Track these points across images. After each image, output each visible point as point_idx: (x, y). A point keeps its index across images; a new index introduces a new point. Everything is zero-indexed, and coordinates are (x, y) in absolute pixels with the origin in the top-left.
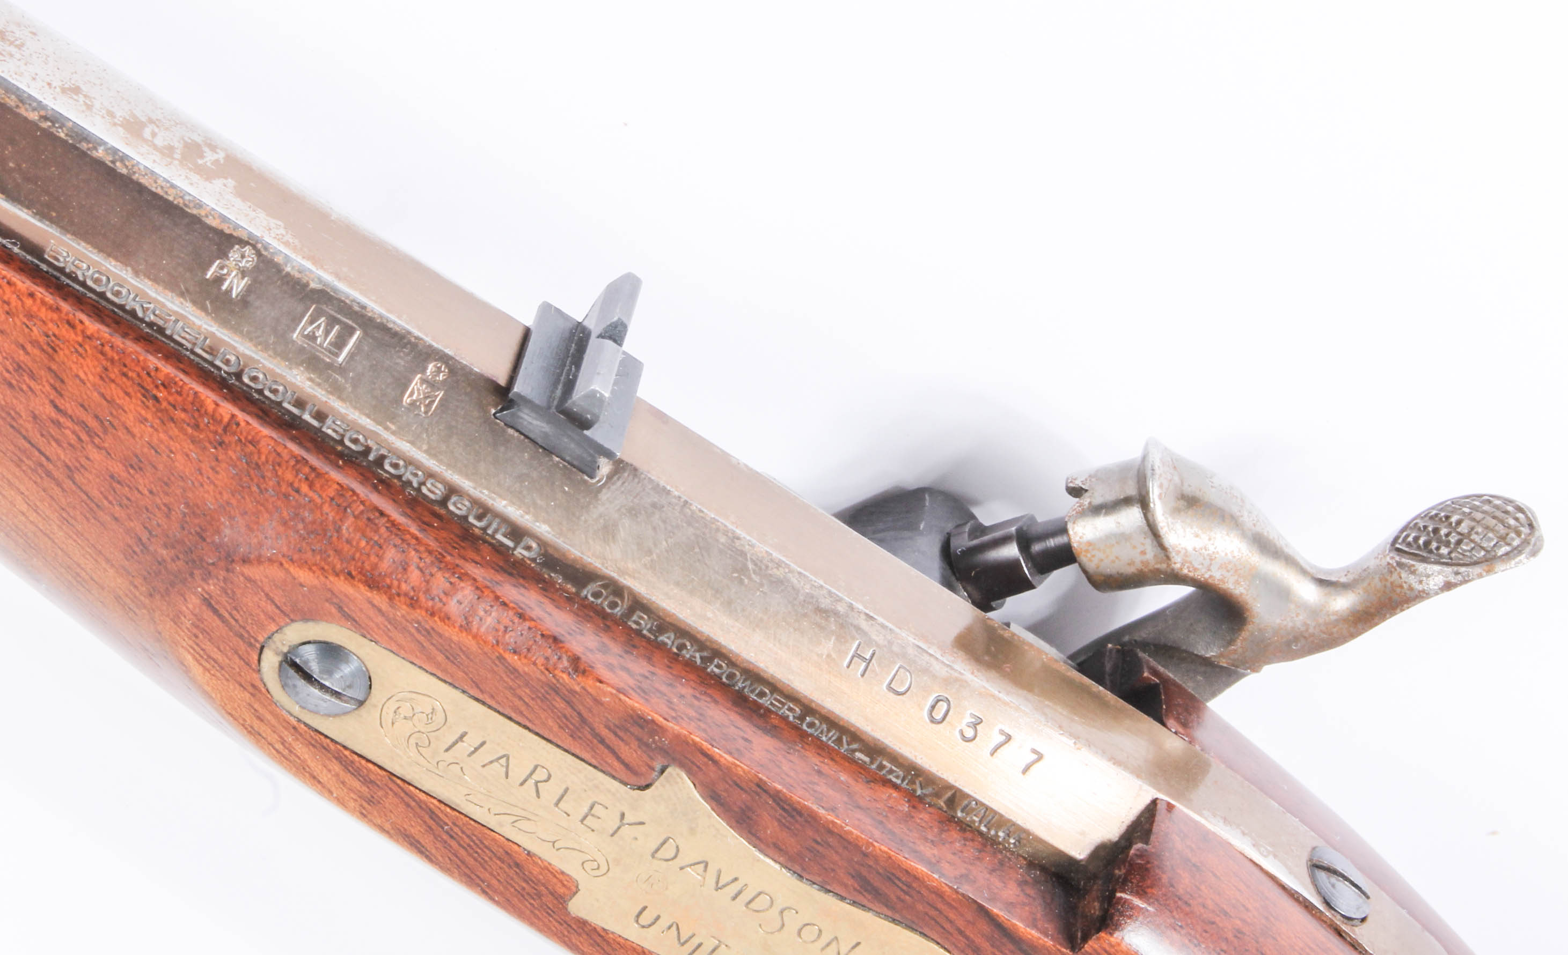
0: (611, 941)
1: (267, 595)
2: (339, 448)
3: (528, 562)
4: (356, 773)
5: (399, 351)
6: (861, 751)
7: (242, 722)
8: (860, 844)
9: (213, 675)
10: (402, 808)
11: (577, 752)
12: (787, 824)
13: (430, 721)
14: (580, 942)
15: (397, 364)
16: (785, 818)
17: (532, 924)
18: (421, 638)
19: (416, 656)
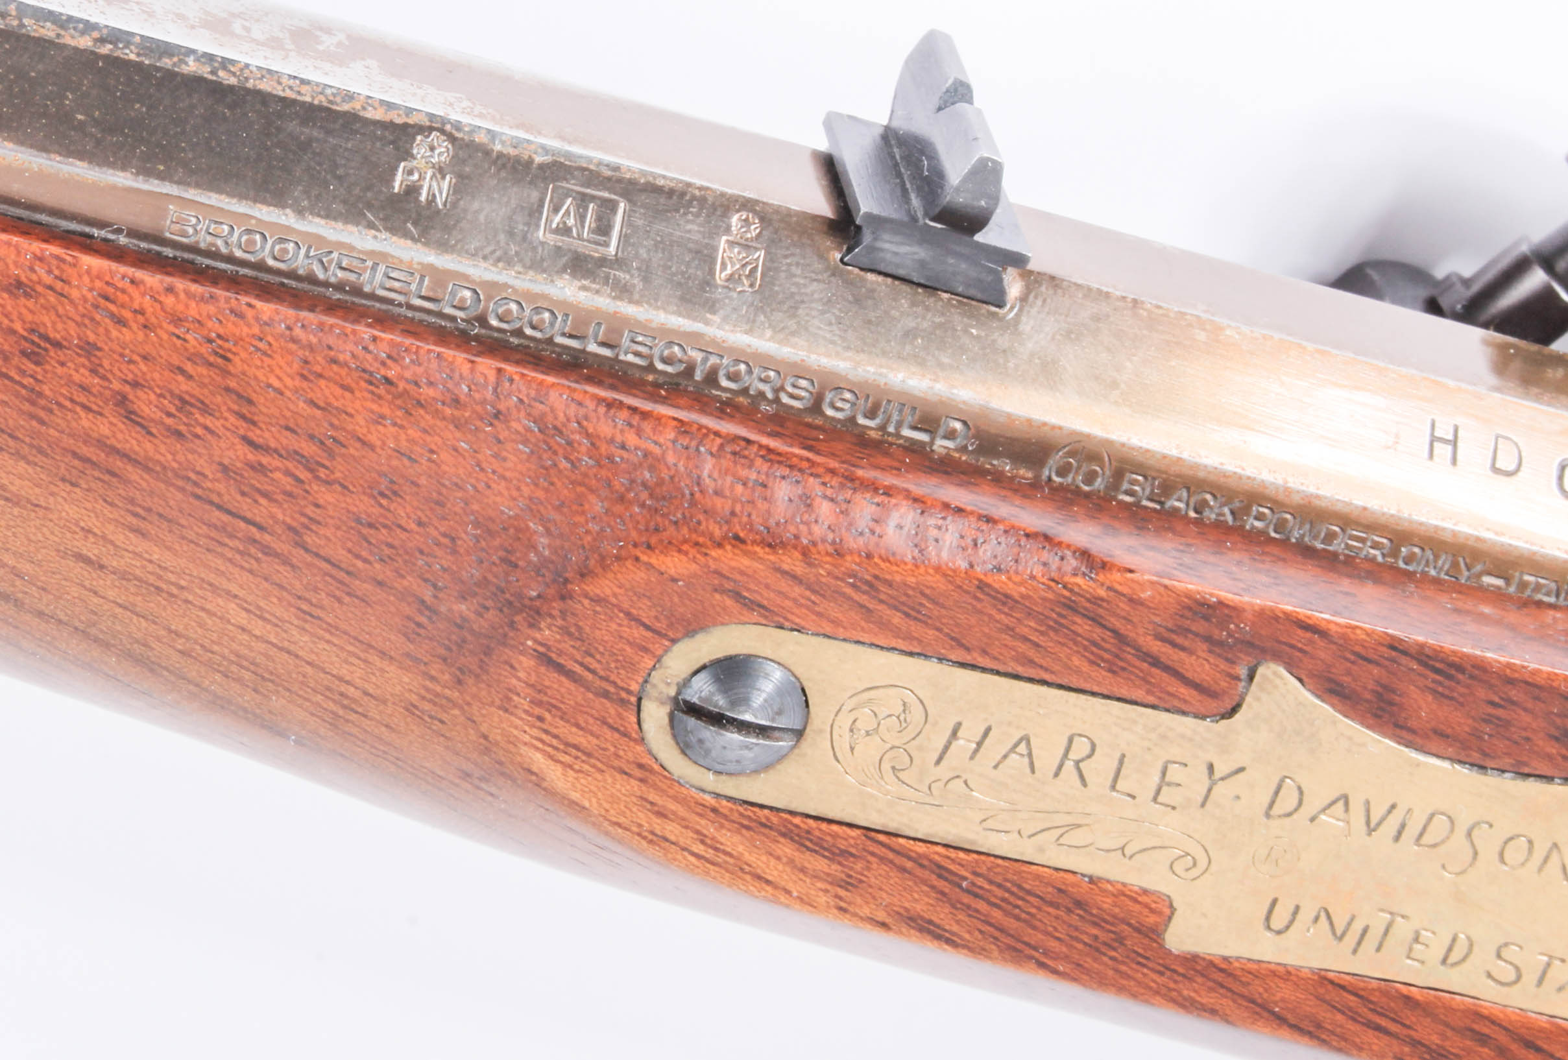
0: (1239, 973)
1: (628, 614)
2: (650, 378)
3: (957, 455)
4: (818, 847)
5: (685, 214)
6: (1490, 574)
7: (635, 829)
8: (1555, 684)
9: (579, 771)
10: (895, 877)
11: (1124, 692)
12: (1447, 692)
13: (904, 725)
14: (1195, 991)
15: (689, 231)
16: (1440, 683)
17: (1121, 990)
18: (863, 599)
19: (863, 629)
